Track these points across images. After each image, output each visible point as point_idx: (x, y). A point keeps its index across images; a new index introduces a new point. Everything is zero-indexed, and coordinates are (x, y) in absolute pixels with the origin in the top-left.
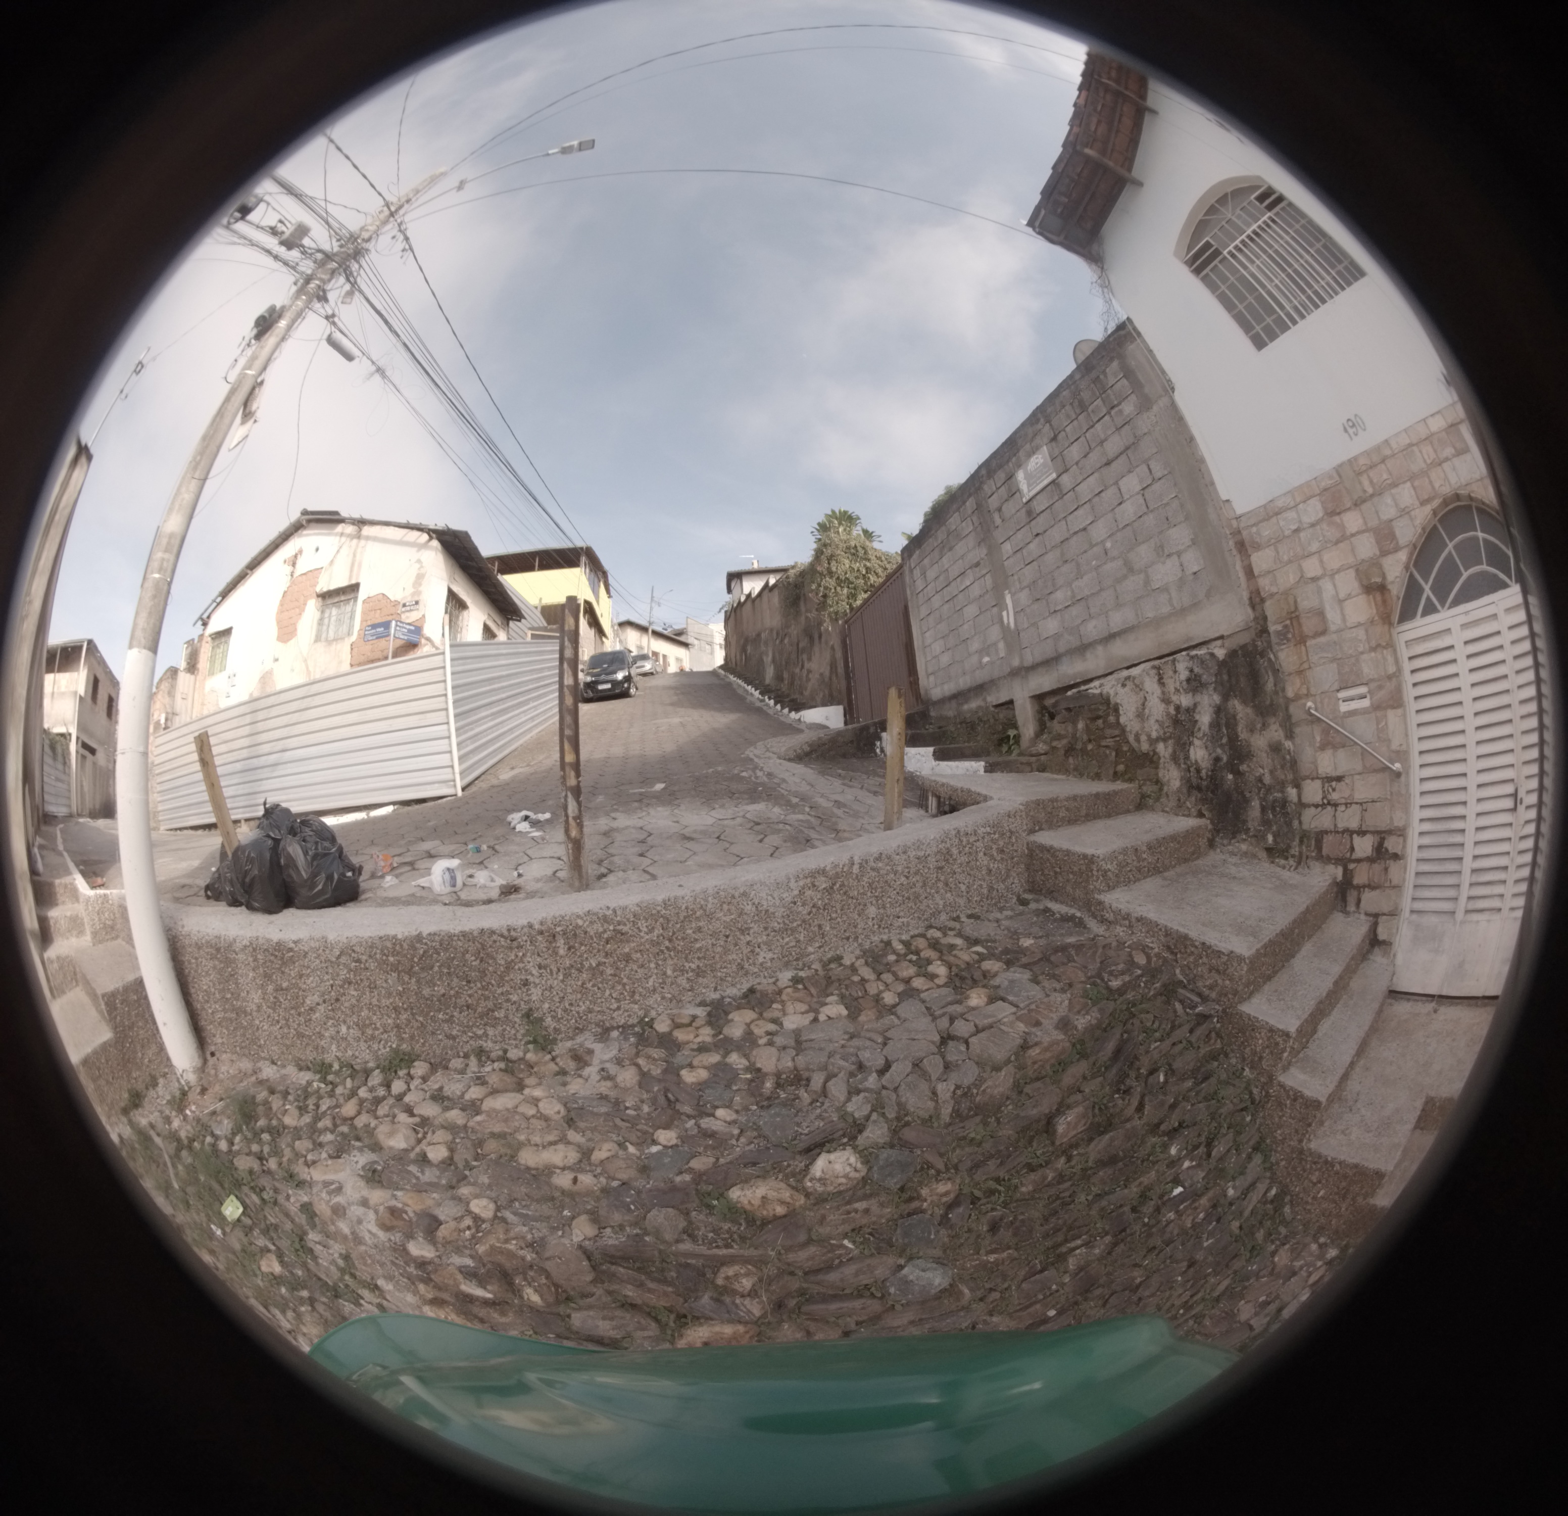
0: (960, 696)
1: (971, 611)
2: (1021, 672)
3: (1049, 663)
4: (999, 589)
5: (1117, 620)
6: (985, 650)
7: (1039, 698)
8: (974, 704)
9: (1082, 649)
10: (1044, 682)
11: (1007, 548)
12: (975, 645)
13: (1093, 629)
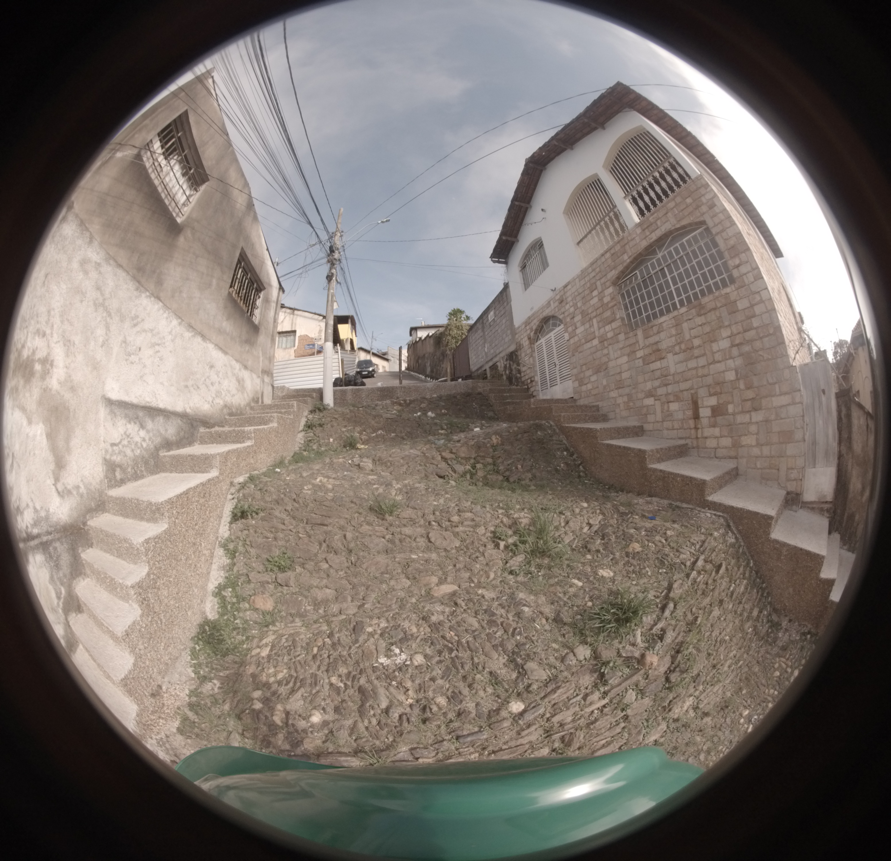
0: (478, 370)
1: (480, 348)
2: (487, 362)
3: (492, 359)
4: (484, 343)
5: (501, 349)
6: (482, 358)
7: (490, 367)
8: (480, 371)
9: (496, 356)
10: (491, 364)
11: (486, 333)
12: (480, 357)
13: (498, 352)
